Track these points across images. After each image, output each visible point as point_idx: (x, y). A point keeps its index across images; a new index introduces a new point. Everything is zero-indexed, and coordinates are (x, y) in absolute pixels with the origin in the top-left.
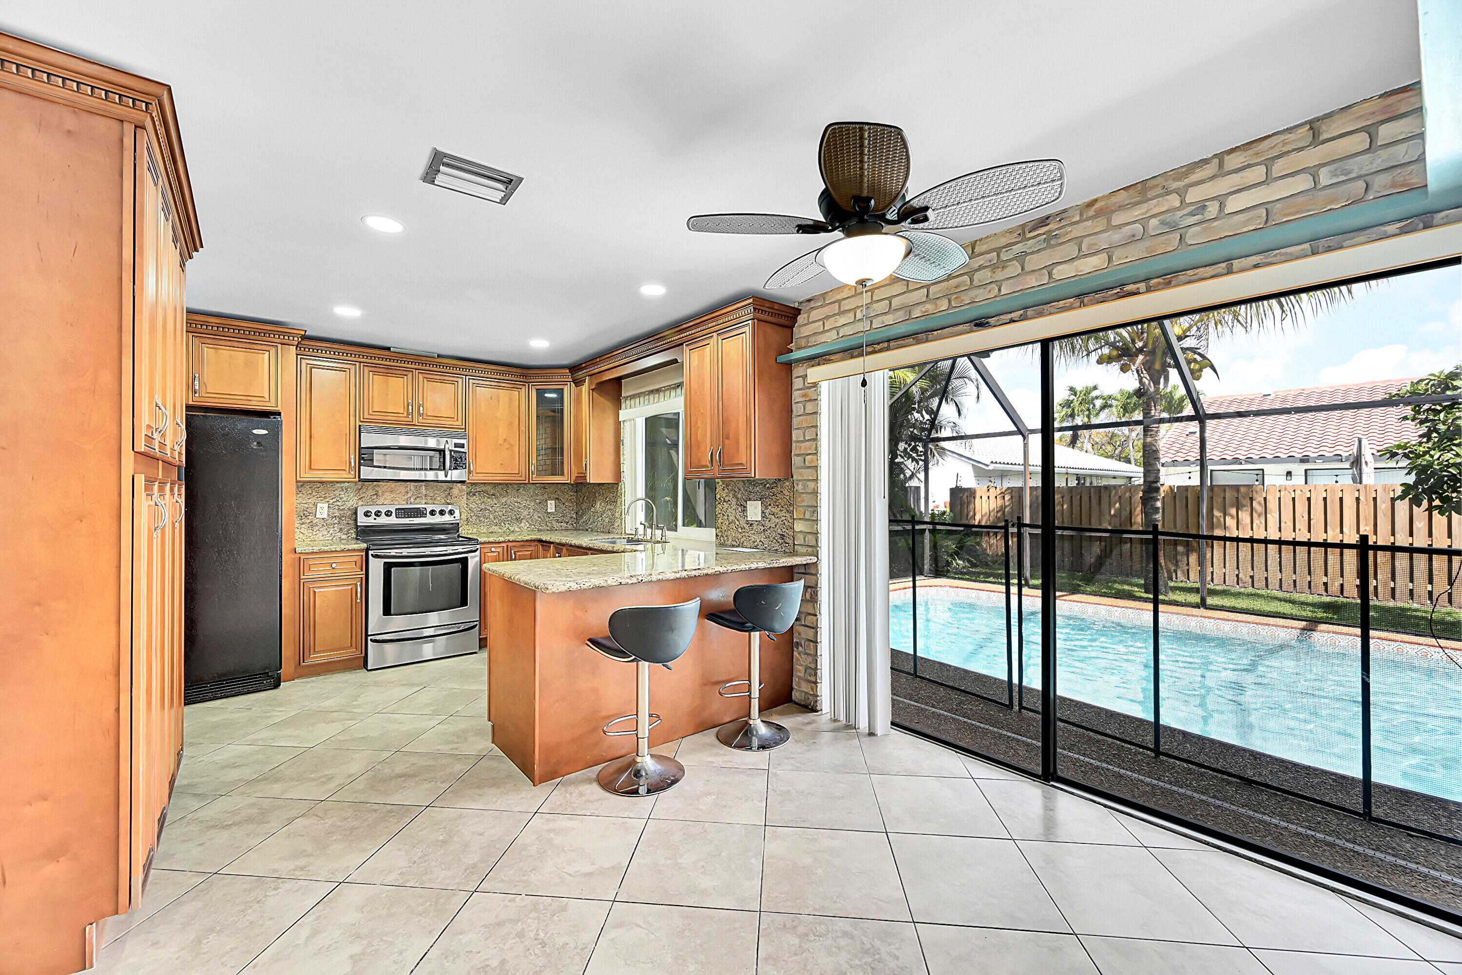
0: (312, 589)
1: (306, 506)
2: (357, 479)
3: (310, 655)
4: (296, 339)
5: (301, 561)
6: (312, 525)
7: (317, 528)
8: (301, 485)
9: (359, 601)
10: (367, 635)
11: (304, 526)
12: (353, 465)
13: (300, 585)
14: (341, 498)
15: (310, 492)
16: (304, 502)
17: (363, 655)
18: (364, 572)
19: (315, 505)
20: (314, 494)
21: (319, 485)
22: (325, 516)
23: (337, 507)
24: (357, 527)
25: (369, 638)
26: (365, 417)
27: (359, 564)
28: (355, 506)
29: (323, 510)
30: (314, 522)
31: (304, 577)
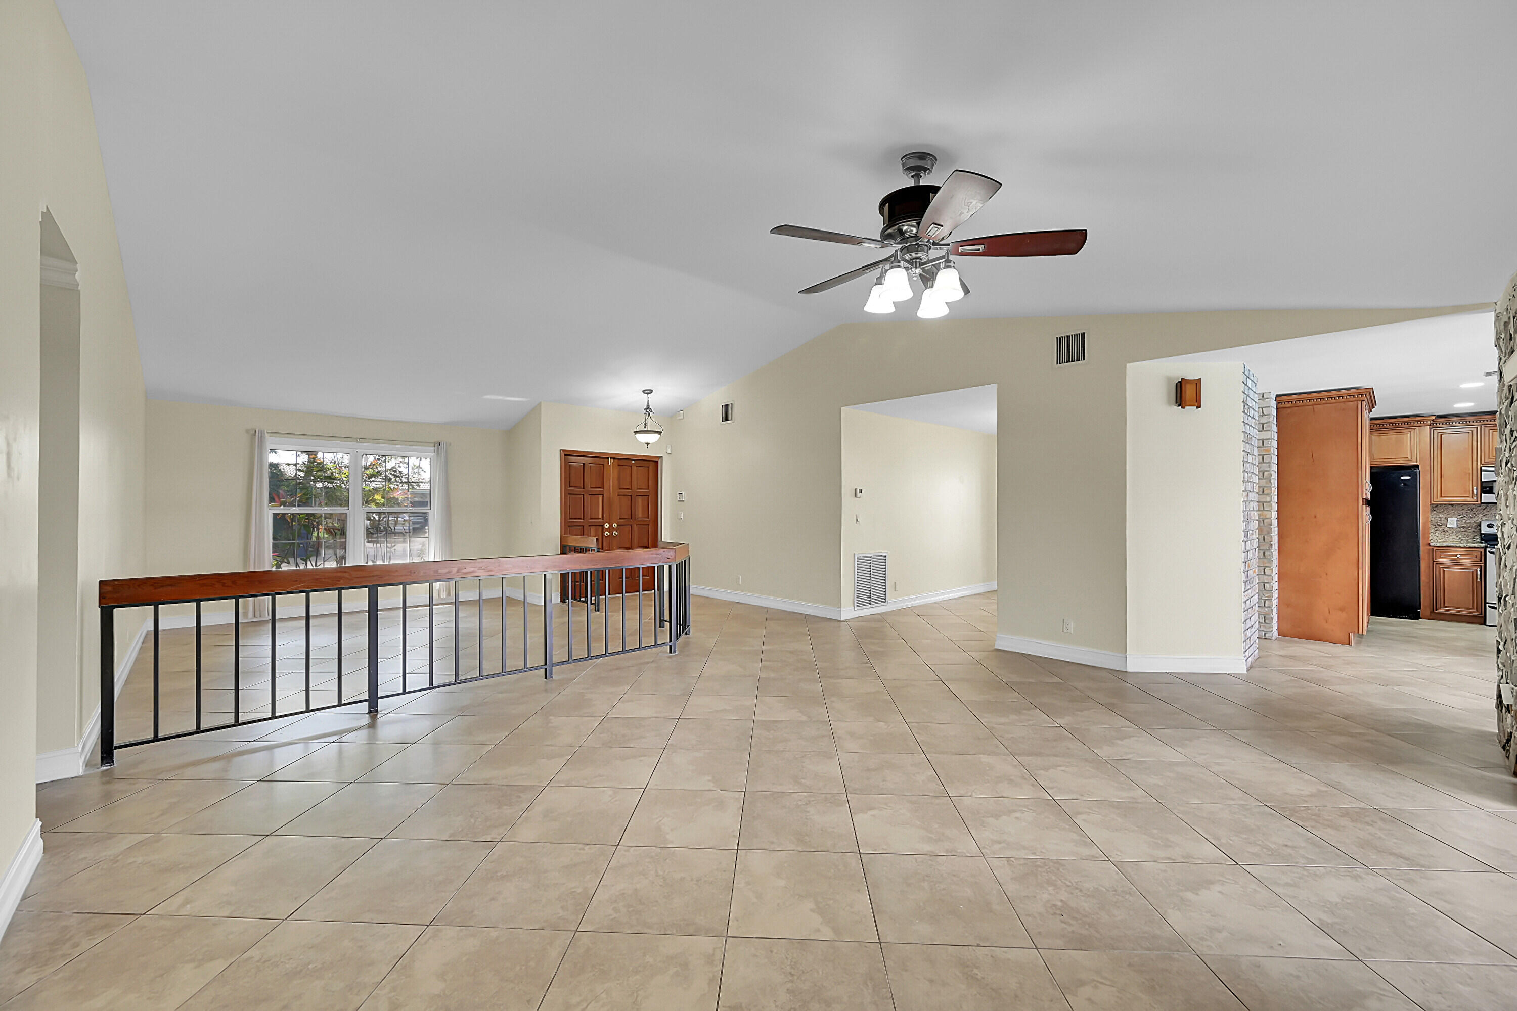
0: (1441, 569)
1: (1439, 519)
2: (1479, 502)
3: (1441, 607)
4: (1429, 422)
5: (1434, 551)
6: (1444, 532)
7: (1448, 534)
8: (1434, 507)
9: (1478, 580)
10: (1486, 603)
11: (1438, 532)
12: (1475, 493)
13: (1432, 565)
14: (1467, 515)
15: (1442, 510)
16: (1438, 517)
17: (1483, 615)
18: (1483, 562)
19: (1446, 519)
20: (1445, 512)
21: (1449, 506)
22: (1455, 526)
23: (1464, 521)
24: (1481, 534)
25: (1487, 605)
26: (1486, 460)
27: (1479, 556)
28: (1479, 520)
29: (1452, 522)
30: (1446, 530)
31: (1436, 560)
